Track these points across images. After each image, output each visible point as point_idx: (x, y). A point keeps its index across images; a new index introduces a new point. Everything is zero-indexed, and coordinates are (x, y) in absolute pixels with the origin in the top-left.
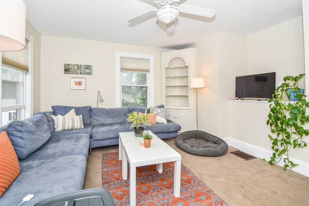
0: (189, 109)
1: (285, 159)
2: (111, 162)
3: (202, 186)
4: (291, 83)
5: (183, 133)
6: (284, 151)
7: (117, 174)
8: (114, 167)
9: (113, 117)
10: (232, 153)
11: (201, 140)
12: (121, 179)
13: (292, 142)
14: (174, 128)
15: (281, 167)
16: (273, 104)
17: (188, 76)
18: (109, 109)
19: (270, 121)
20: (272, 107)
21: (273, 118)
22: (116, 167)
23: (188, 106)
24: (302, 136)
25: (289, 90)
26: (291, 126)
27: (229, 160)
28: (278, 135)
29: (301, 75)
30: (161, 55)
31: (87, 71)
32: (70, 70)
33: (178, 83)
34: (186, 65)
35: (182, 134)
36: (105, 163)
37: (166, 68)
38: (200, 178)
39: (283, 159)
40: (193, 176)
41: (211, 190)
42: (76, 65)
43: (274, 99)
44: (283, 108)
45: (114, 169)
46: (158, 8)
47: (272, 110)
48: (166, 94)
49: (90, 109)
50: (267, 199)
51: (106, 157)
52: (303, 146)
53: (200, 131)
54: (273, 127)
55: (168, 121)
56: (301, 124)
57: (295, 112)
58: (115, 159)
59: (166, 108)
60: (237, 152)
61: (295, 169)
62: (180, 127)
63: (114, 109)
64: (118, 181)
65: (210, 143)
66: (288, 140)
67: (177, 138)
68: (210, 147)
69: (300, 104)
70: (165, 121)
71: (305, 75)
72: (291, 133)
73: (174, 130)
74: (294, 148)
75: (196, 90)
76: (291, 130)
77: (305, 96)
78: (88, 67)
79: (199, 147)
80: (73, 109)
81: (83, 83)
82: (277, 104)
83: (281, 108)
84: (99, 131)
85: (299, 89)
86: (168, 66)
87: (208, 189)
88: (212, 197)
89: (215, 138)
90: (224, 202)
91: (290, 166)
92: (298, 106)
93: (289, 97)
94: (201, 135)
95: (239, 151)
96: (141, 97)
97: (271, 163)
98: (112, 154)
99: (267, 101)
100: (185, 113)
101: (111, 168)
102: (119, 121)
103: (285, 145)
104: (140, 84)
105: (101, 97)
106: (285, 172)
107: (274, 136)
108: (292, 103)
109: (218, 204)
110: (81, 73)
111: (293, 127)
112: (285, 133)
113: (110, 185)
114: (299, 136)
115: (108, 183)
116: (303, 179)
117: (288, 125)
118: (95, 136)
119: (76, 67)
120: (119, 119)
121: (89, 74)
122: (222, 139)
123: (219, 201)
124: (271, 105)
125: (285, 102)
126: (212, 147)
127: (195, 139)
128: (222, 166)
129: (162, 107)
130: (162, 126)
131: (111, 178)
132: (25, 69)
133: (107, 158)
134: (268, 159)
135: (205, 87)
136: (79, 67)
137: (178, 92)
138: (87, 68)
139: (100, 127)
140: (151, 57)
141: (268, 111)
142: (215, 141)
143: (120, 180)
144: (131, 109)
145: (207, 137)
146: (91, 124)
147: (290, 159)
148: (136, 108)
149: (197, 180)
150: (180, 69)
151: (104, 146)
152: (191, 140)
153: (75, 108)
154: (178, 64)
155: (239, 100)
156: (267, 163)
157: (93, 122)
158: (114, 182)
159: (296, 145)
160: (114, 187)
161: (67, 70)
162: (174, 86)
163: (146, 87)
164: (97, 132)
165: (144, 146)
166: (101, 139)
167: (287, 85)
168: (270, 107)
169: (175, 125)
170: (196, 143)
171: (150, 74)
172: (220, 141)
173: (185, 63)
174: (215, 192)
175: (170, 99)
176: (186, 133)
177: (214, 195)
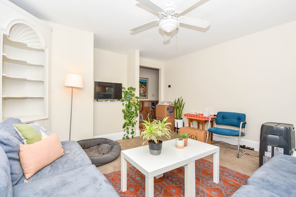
17: (43, 67)
34: (42, 48)
48: (3, 94)
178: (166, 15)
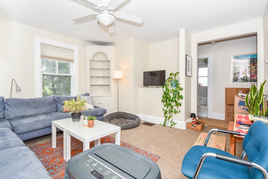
0: (111, 95)
1: (171, 121)
2: (45, 152)
3: (131, 147)
4: (173, 77)
5: (108, 115)
6: (170, 117)
7: (57, 159)
8: (51, 155)
9: (36, 108)
10: (142, 124)
11: (122, 119)
12: (64, 161)
13: (174, 111)
14: (101, 112)
15: (169, 127)
16: (165, 89)
17: (110, 69)
18: (29, 100)
19: (163, 100)
20: (164, 91)
21: (165, 98)
22: (52, 154)
23: (110, 94)
24: (178, 106)
25: (172, 81)
26: (173, 101)
27: (142, 128)
28: (167, 107)
29: (177, 73)
30: (85, 48)
33: (100, 74)
34: (109, 59)
35: (106, 116)
36: (38, 154)
37: (90, 60)
38: (129, 143)
39: (170, 122)
40: (124, 143)
41: (138, 148)
43: (165, 86)
44: (170, 91)
45: (52, 156)
46: (99, 12)
47: (164, 93)
48: (90, 84)
49: (3, 100)
50: (167, 144)
51: (36, 148)
52: (179, 112)
53: (121, 112)
54: (165, 104)
55: (95, 107)
56: (178, 100)
57: (175, 94)
58: (48, 148)
59: (92, 96)
60: (145, 123)
61: (176, 126)
62: (106, 111)
63: (35, 99)
64: (62, 164)
65: (128, 119)
66: (172, 110)
67: (104, 120)
68: (130, 122)
69: (177, 89)
70: (92, 107)
71: (179, 72)
72: (173, 106)
73: (101, 114)
74: (175, 114)
75: (117, 80)
76: (173, 104)
77: (180, 84)
79: (122, 123)
82: (167, 89)
83: (169, 92)
84: (23, 123)
85: (177, 80)
86: (92, 59)
87: (136, 148)
88: (140, 151)
89: (132, 115)
90: (147, 152)
91: (173, 125)
92: (177, 90)
93: (172, 85)
94: (121, 115)
95: (146, 122)
96: (51, 88)
97: (164, 125)
98: (41, 145)
99: (161, 88)
100: (107, 99)
101: (48, 156)
102: (43, 111)
103: (171, 113)
104: (63, 74)
105: (17, 86)
106: (171, 129)
107: (165, 109)
108: (174, 88)
109: (144, 154)
111: (174, 102)
112: (171, 106)
113: (55, 170)
114: (177, 107)
115: (52, 168)
116: (180, 131)
117: (172, 101)
118: (18, 129)
120: (43, 109)
122: (137, 115)
123: (144, 152)
124: (163, 90)
125: (170, 88)
126: (131, 122)
127: (117, 119)
128: (139, 133)
129: (87, 95)
130: (91, 111)
131: (54, 164)
133: (37, 150)
134: (162, 124)
135: (123, 78)
137: (101, 82)
139: (20, 119)
140: (76, 49)
141: (162, 94)
142: (132, 117)
143: (64, 163)
144: (56, 98)
145: (126, 116)
146: (4, 118)
147: (173, 121)
148: (62, 97)
149: (127, 145)
150: (102, 62)
151: (30, 138)
152: (114, 120)
154: (101, 58)
155: (146, 88)
156: (162, 126)
157: (8, 115)
158: (58, 166)
159: (176, 112)
160: (61, 169)
162: (97, 76)
163: (69, 77)
164: (21, 125)
165: (88, 127)
166: (27, 131)
167: (172, 78)
168: (163, 91)
169: (102, 109)
170: (119, 122)
171: (74, 64)
172: (135, 117)
173: (107, 57)
174: (140, 148)
175: (94, 88)
176: (110, 115)
177: (141, 150)
178: (103, 10)
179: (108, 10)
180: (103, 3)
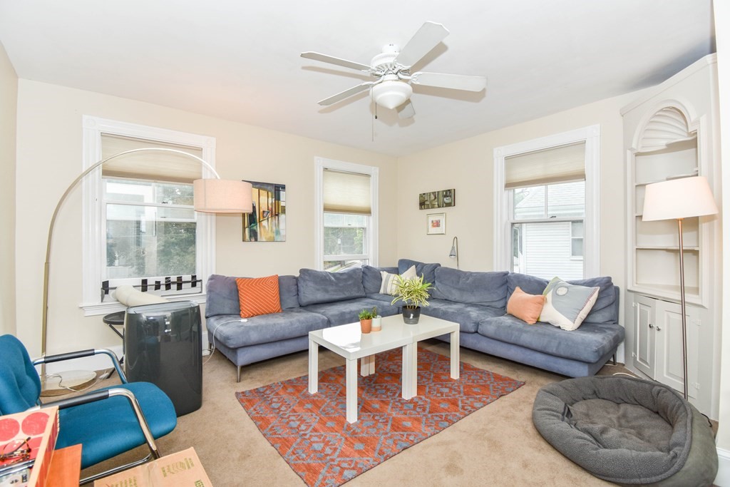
31: (447, 200)
32: (426, 203)
34: (691, 130)
37: (637, 156)
42: (433, 193)
78: (449, 193)
80: (414, 266)
81: (442, 223)
105: (453, 248)
110: (439, 207)
119: (433, 197)
121: (449, 205)
132: (367, 212)
136: (436, 194)
138: (446, 196)
153: (417, 264)
161: (423, 204)
179: (395, 71)
180: (386, 56)
